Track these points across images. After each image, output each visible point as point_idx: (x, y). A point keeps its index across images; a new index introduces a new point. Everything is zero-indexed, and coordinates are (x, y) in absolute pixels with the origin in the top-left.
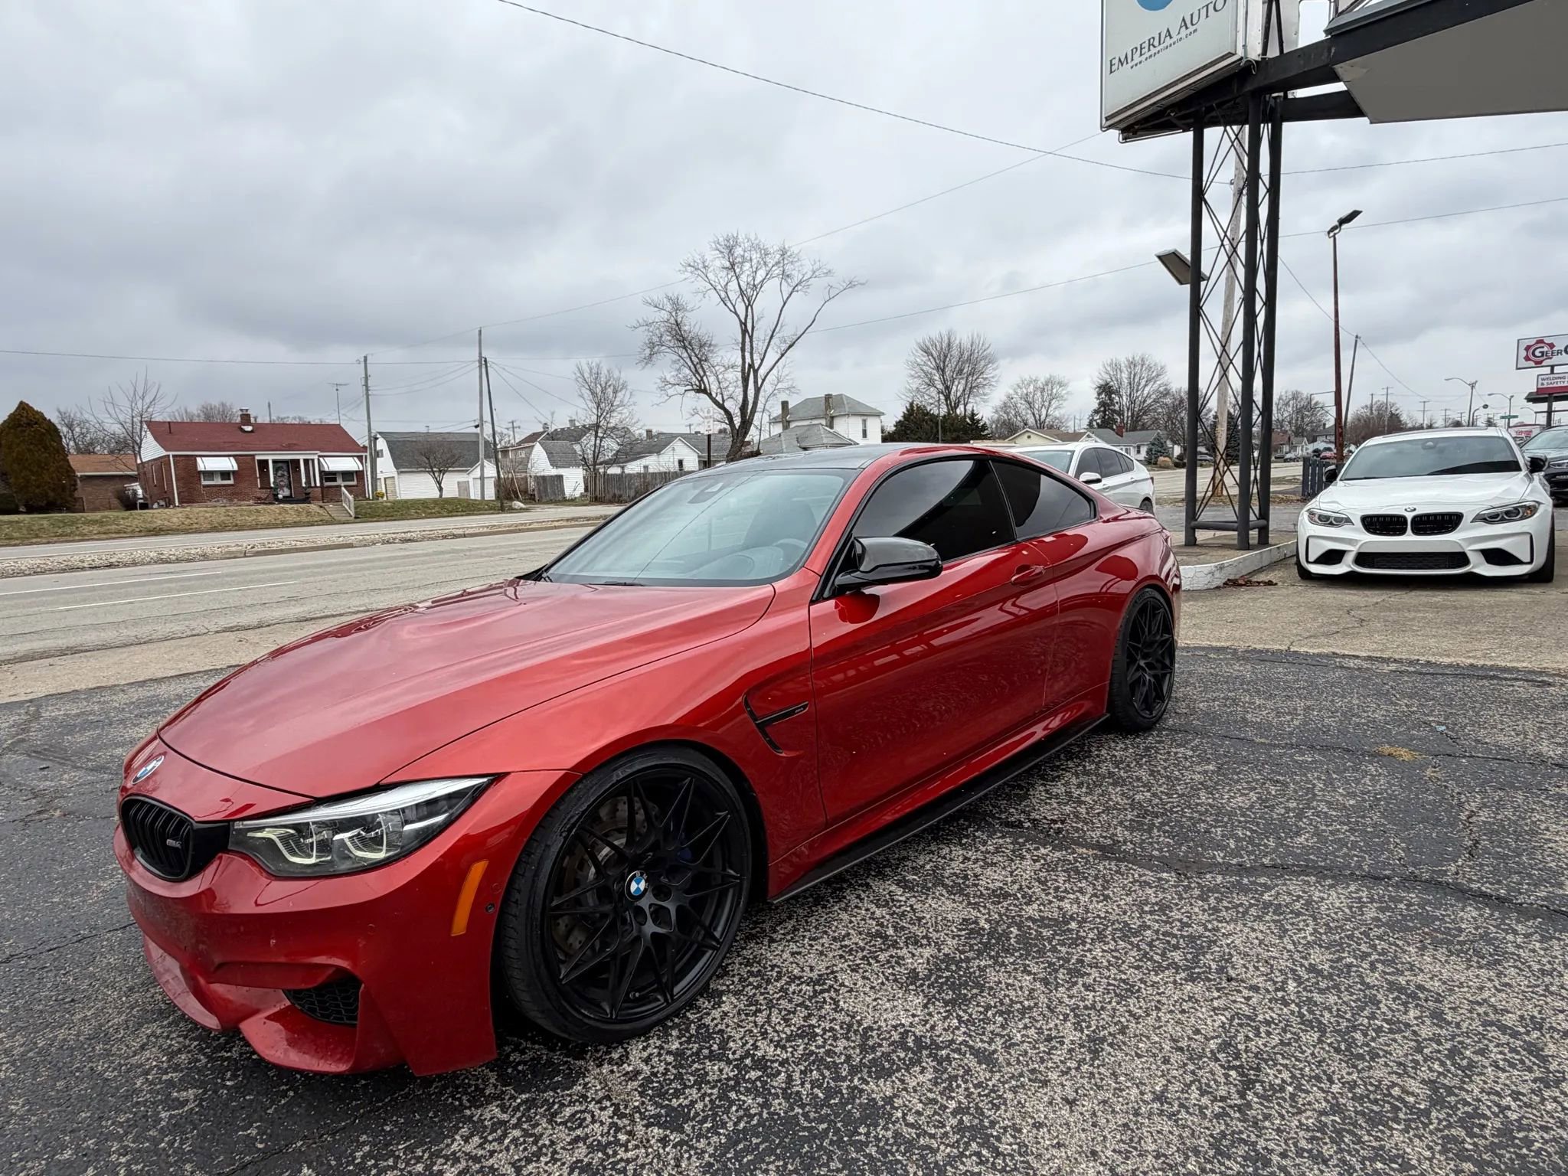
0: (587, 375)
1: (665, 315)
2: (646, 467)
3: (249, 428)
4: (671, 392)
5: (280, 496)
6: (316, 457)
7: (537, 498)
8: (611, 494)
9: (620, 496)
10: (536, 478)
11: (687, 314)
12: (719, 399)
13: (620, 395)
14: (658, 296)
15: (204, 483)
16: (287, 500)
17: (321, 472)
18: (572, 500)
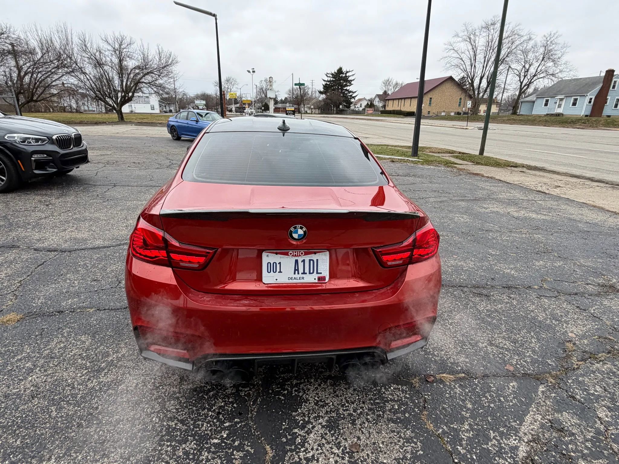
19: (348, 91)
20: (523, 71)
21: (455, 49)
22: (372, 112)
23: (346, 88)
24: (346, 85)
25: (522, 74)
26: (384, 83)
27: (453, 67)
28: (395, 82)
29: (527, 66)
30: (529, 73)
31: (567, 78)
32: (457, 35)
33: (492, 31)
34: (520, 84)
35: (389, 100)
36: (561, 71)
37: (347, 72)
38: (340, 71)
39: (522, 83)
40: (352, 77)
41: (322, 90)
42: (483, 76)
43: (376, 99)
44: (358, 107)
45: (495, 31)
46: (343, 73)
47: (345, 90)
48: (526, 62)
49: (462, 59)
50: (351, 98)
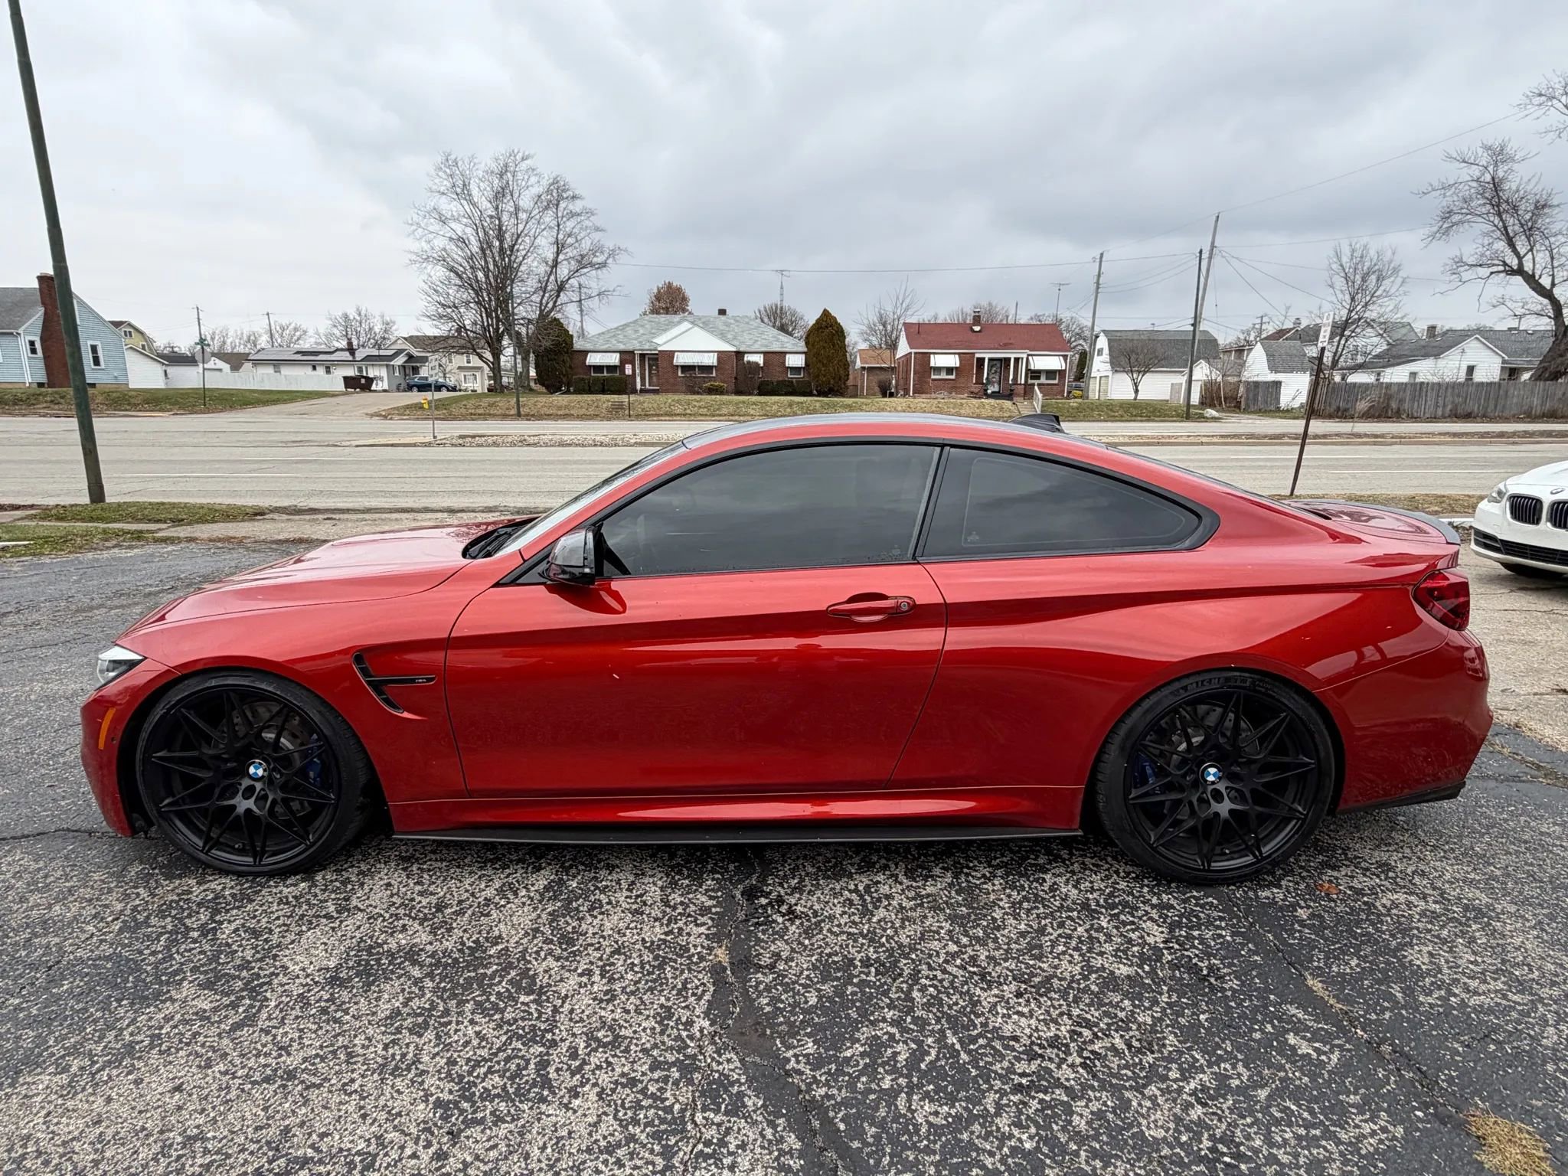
0: (1345, 260)
1: (1475, 171)
2: (1413, 374)
3: (977, 328)
4: (1466, 276)
5: (989, 392)
6: (1025, 356)
7: (1243, 406)
8: (1334, 407)
9: (1346, 410)
10: (1248, 383)
11: (1516, 166)
12: (1546, 282)
13: (1386, 283)
14: (1472, 147)
15: (933, 377)
16: (995, 395)
17: (1028, 370)
18: (1288, 411)
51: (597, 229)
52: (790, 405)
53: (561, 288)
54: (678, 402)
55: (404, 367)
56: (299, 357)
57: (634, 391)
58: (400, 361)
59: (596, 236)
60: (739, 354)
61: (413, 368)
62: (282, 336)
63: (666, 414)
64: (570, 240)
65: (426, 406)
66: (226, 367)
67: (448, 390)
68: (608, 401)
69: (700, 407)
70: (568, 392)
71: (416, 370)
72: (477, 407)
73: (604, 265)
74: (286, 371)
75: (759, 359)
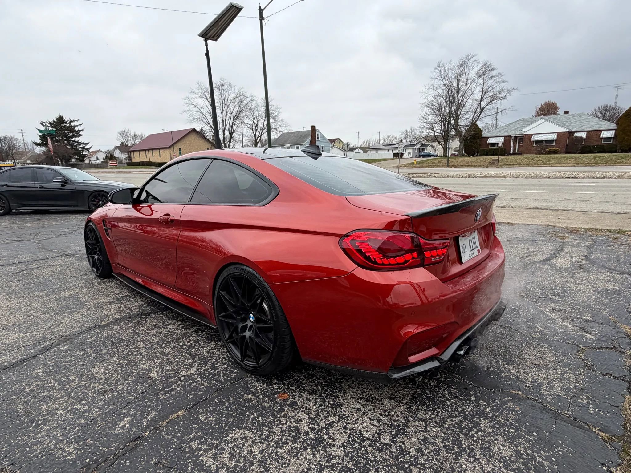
19: (78, 143)
20: (254, 126)
21: (194, 104)
22: (116, 164)
23: (74, 139)
24: (73, 136)
25: (254, 128)
26: (120, 134)
27: (196, 120)
28: (133, 134)
29: (256, 121)
30: (258, 127)
31: (286, 132)
32: (193, 92)
33: (222, 91)
34: (254, 136)
35: (133, 151)
36: (280, 126)
37: (71, 121)
38: (61, 120)
39: (255, 135)
40: (79, 127)
41: (39, 141)
42: (225, 128)
43: (116, 150)
44: (93, 161)
45: (225, 91)
46: (66, 123)
47: (73, 141)
48: (254, 118)
49: (202, 113)
50: (83, 151)
51: (503, 82)
52: (595, 158)
53: (482, 110)
54: (527, 158)
55: (419, 148)
56: (384, 147)
57: (509, 154)
58: (418, 146)
59: (503, 85)
60: (571, 133)
61: (423, 149)
62: (388, 140)
63: (519, 164)
64: (491, 88)
65: (415, 163)
66: (361, 151)
67: (434, 157)
68: (491, 159)
69: (538, 160)
70: (477, 156)
71: (424, 149)
72: (434, 163)
73: (504, 98)
74: (379, 152)
75: (584, 135)
